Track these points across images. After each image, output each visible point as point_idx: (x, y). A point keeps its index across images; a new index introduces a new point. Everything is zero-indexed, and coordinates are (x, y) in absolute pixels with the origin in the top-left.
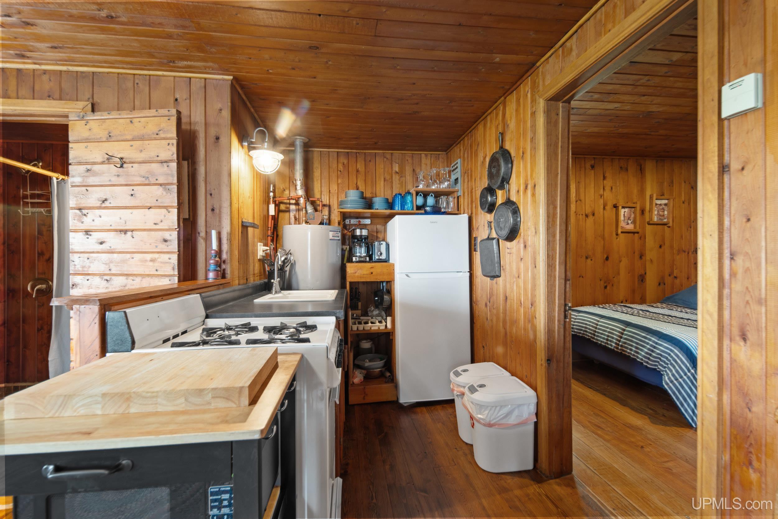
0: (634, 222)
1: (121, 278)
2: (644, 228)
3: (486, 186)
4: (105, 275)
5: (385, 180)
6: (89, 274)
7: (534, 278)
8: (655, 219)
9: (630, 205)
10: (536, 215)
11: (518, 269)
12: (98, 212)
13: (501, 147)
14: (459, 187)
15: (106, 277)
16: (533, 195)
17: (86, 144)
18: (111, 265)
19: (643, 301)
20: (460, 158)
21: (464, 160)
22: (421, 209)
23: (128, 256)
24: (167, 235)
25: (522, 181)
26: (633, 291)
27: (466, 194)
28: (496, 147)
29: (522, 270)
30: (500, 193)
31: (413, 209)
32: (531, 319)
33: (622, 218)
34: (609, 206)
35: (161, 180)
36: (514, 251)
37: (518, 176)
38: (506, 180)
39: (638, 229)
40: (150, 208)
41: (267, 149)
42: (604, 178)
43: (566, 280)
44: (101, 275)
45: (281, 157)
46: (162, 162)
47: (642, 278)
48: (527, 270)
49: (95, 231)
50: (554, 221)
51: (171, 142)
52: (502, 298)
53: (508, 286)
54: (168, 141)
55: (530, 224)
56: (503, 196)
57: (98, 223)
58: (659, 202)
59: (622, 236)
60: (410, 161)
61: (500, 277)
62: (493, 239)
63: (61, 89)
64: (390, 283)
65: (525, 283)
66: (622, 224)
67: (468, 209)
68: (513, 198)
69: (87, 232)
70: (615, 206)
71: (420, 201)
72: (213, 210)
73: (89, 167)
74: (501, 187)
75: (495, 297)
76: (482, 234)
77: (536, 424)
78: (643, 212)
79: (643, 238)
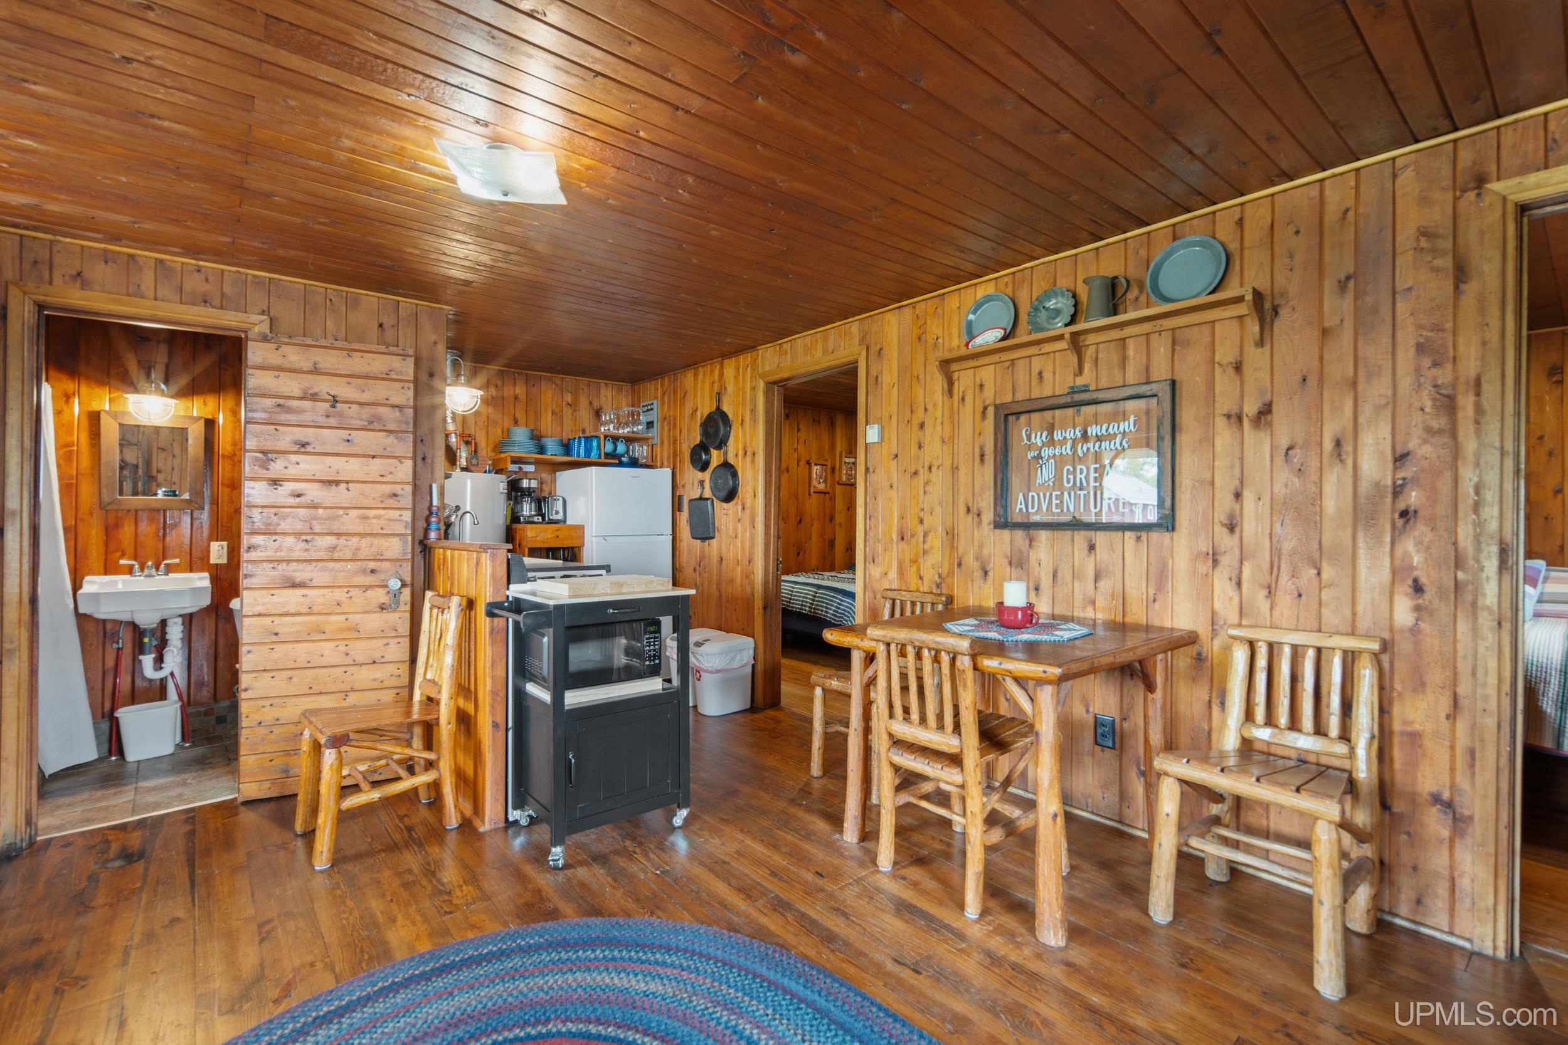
0: (825, 481)
1: (329, 538)
2: (833, 488)
3: (698, 441)
4: (301, 534)
5: (553, 413)
6: (276, 534)
7: (752, 537)
8: (844, 478)
9: (821, 462)
10: (755, 480)
11: (735, 529)
12: (294, 458)
13: (718, 408)
14: (654, 433)
15: (304, 537)
16: (753, 462)
17: (276, 373)
18: (314, 523)
19: (832, 568)
20: (656, 398)
21: (663, 403)
22: (613, 460)
23: (341, 512)
24: (397, 489)
25: (740, 446)
26: (824, 558)
27: (666, 443)
28: (711, 405)
29: (739, 530)
30: (714, 453)
31: (600, 457)
32: (748, 575)
33: (814, 476)
34: (802, 463)
35: (391, 426)
36: (731, 512)
37: (737, 440)
38: (722, 444)
39: (828, 490)
40: (373, 457)
41: (463, 385)
42: (799, 430)
43: (779, 538)
44: (297, 534)
45: (480, 393)
46: (393, 406)
47: (832, 543)
48: (744, 530)
49: (288, 480)
50: (770, 487)
51: (407, 385)
52: (715, 559)
53: (724, 547)
54: (402, 384)
55: (749, 488)
56: (719, 456)
57: (293, 471)
58: (848, 460)
59: (814, 496)
60: (586, 391)
61: (713, 538)
62: (708, 499)
63: (223, 295)
64: (580, 548)
65: (742, 542)
66: (814, 483)
67: (668, 461)
68: (731, 461)
69: (275, 482)
70: (808, 463)
71: (609, 447)
72: (424, 459)
73: (281, 401)
74: (719, 448)
75: (707, 560)
76: (691, 492)
77: (753, 666)
78: (833, 470)
79: (833, 499)
